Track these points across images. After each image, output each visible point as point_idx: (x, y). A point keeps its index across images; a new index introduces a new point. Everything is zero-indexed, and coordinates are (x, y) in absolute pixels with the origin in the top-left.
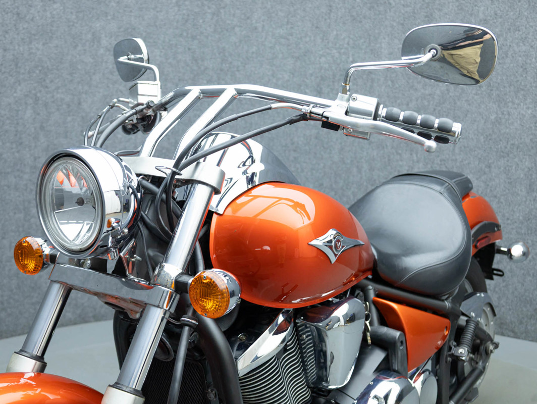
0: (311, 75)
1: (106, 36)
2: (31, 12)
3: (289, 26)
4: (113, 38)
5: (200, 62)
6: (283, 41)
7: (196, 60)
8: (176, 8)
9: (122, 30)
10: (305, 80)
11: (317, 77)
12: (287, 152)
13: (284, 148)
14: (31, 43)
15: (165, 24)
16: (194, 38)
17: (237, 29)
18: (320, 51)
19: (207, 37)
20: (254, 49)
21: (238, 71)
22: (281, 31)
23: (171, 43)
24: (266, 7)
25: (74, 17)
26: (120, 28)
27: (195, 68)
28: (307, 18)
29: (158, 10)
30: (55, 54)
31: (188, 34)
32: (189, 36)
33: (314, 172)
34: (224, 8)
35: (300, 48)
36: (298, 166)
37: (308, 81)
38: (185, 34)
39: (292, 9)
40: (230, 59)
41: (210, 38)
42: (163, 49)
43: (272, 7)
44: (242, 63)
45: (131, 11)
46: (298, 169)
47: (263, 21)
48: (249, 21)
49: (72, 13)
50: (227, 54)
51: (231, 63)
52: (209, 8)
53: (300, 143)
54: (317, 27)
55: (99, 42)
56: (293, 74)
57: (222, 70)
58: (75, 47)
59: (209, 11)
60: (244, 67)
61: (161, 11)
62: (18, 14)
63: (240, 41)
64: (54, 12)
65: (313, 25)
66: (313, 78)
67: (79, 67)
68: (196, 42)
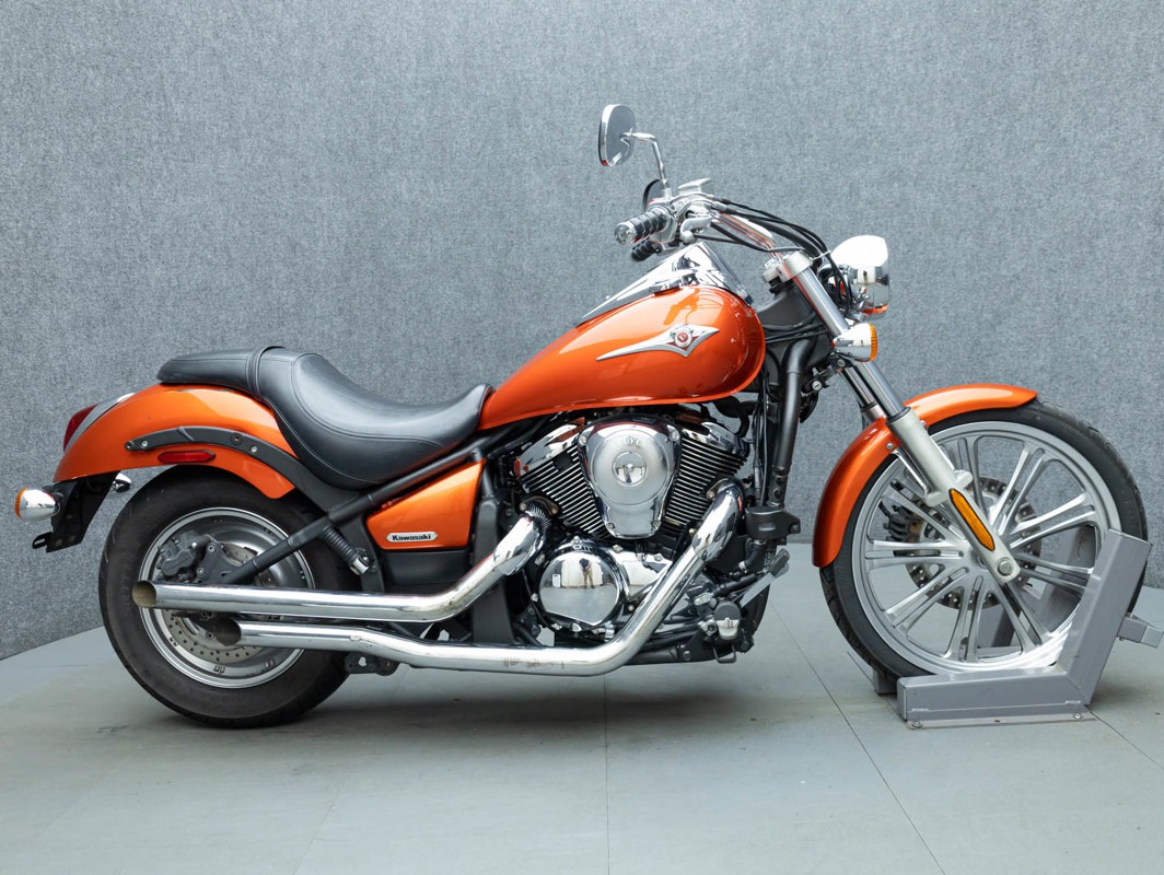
0: (1147, 197)
1: (866, 186)
2: (780, 170)
3: (1113, 127)
4: (875, 188)
5: (987, 201)
6: (1104, 152)
7: (983, 201)
8: (956, 133)
9: (887, 174)
10: (1138, 207)
11: (1155, 200)
12: (1113, 323)
13: (1108, 319)
14: (778, 206)
15: (941, 158)
16: (979, 170)
17: (1038, 147)
18: (1158, 156)
19: (997, 166)
20: (1063, 171)
21: (1040, 207)
22: (1101, 137)
23: (950, 181)
24: (1079, 105)
25: (828, 168)
26: (884, 173)
27: (982, 210)
28: (1139, 108)
29: (933, 140)
30: (806, 216)
31: (971, 166)
32: (973, 167)
33: (1153, 354)
34: (1019, 120)
35: (1129, 158)
36: (1129, 346)
37: (1141, 208)
38: (967, 167)
39: (1116, 99)
40: (1028, 192)
41: (1000, 167)
42: (940, 191)
43: (1088, 104)
44: (1045, 195)
45: (898, 149)
46: (1128, 350)
47: (1075, 127)
48: (1054, 131)
49: (825, 165)
50: (1023, 186)
51: (1030, 197)
52: (999, 124)
53: (1132, 308)
54: (1154, 119)
55: (857, 194)
56: (1120, 200)
57: (1017, 210)
58: (828, 205)
59: (1000, 128)
60: (1049, 200)
61: (936, 142)
62: (765, 176)
63: (1043, 164)
64: (806, 167)
65: (1147, 117)
66: (1149, 202)
67: (834, 229)
68: (982, 174)
